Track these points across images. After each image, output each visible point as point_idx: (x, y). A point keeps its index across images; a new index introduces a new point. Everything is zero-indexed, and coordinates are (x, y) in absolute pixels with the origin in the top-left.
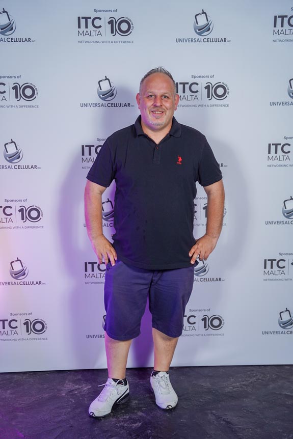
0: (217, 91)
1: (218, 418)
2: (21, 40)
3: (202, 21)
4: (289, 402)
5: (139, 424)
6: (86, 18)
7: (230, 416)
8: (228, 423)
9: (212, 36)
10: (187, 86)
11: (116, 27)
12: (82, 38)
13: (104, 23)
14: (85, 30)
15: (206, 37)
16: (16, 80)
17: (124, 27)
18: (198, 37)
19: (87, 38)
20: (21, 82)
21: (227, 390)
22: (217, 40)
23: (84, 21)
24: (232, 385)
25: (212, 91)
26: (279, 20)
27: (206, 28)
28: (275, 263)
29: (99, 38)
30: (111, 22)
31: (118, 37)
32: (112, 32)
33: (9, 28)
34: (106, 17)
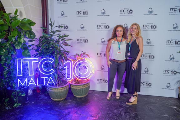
0: (154, 27)
1: (148, 107)
2: (107, 15)
3: (151, 10)
4: (167, 106)
5: (128, 106)
7: (151, 107)
8: (151, 109)
10: (146, 26)
11: (129, 12)
12: (121, 14)
15: (152, 14)
16: (105, 24)
17: (131, 12)
18: (149, 14)
19: (122, 14)
20: (106, 25)
21: (151, 101)
22: (154, 15)
23: (121, 11)
24: (152, 100)
25: (152, 27)
26: (171, 9)
27: (152, 12)
28: (167, 71)
29: (125, 14)
30: (128, 11)
31: (129, 14)
33: (104, 13)
34: (126, 10)
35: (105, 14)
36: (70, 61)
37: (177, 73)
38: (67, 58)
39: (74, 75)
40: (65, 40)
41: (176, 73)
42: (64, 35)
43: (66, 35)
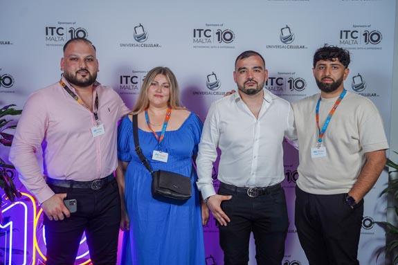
0: (297, 84)
2: (151, 46)
3: (286, 33)
6: (200, 30)
9: (293, 44)
10: (274, 80)
11: (222, 36)
12: (196, 44)
13: (213, 34)
14: (199, 39)
15: (290, 45)
17: (228, 36)
18: (283, 44)
19: (200, 44)
22: (297, 47)
23: (198, 32)
25: (293, 84)
26: (344, 34)
27: (289, 38)
29: (209, 44)
30: (218, 33)
31: (223, 44)
32: (219, 40)
33: (143, 37)
34: (214, 30)
35: (147, 42)
36: (27, 200)
37: (372, 223)
38: (14, 191)
39: (37, 251)
40: (10, 127)
41: (370, 225)
42: (6, 108)
43: (16, 108)
